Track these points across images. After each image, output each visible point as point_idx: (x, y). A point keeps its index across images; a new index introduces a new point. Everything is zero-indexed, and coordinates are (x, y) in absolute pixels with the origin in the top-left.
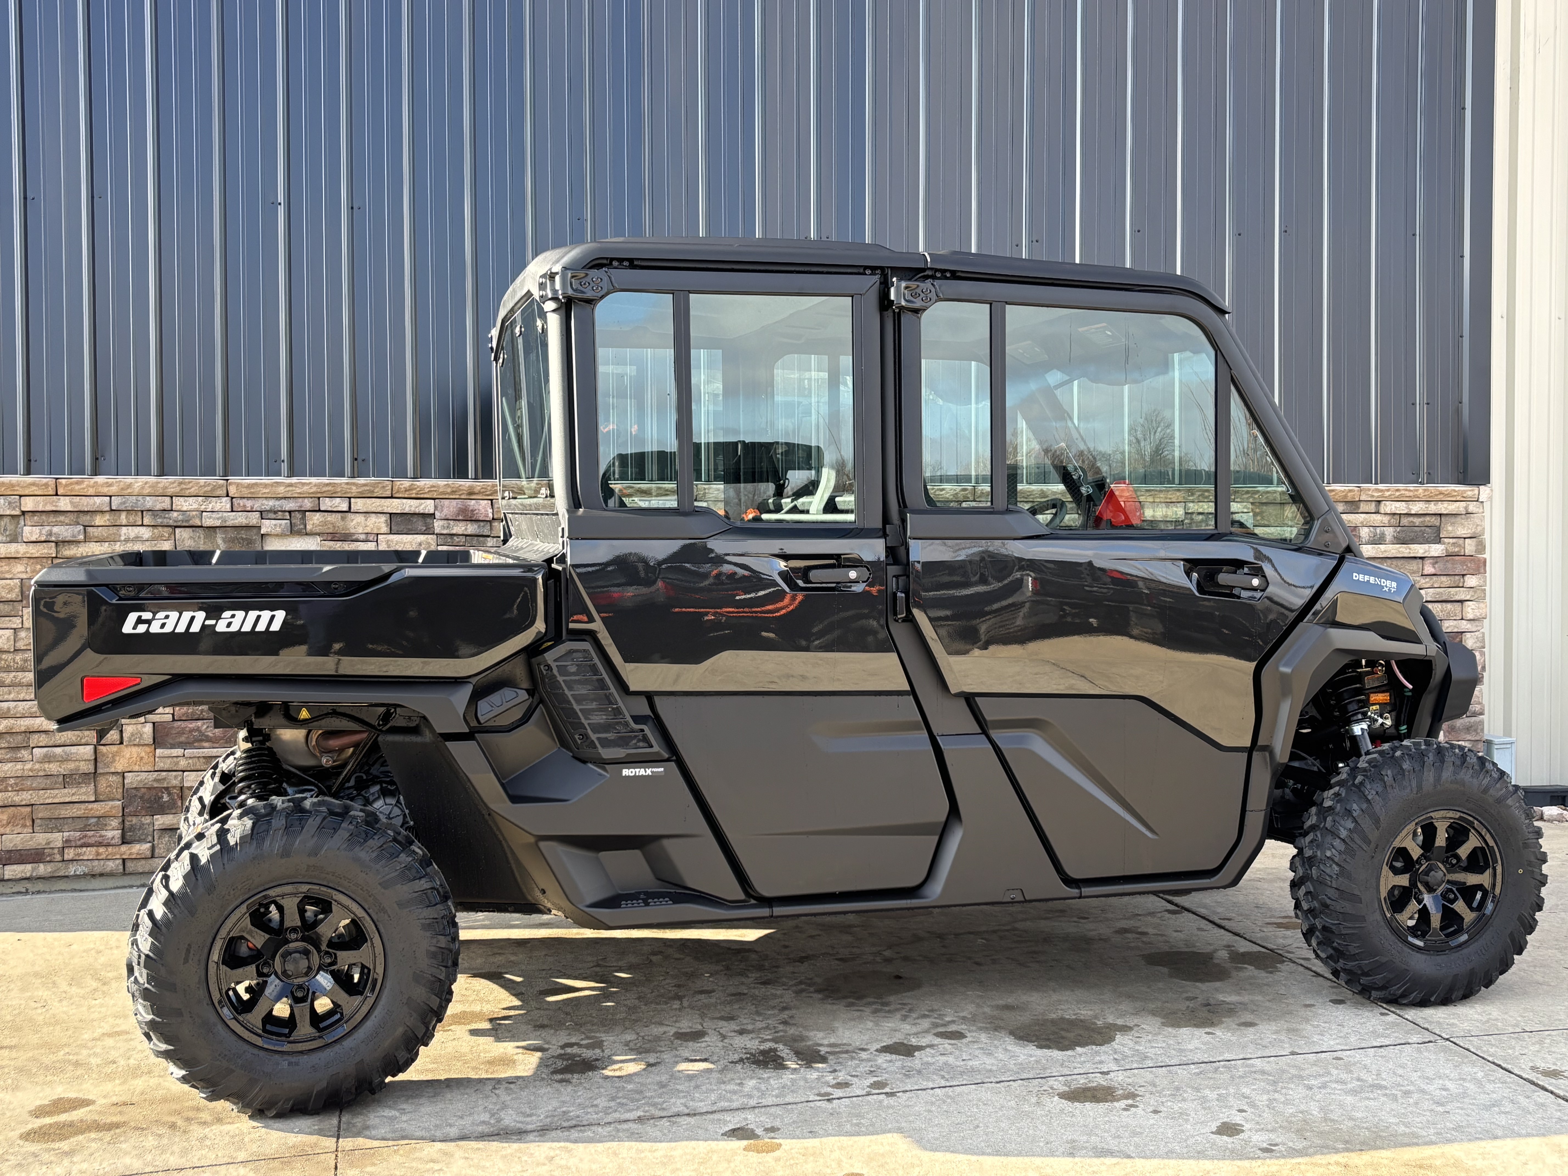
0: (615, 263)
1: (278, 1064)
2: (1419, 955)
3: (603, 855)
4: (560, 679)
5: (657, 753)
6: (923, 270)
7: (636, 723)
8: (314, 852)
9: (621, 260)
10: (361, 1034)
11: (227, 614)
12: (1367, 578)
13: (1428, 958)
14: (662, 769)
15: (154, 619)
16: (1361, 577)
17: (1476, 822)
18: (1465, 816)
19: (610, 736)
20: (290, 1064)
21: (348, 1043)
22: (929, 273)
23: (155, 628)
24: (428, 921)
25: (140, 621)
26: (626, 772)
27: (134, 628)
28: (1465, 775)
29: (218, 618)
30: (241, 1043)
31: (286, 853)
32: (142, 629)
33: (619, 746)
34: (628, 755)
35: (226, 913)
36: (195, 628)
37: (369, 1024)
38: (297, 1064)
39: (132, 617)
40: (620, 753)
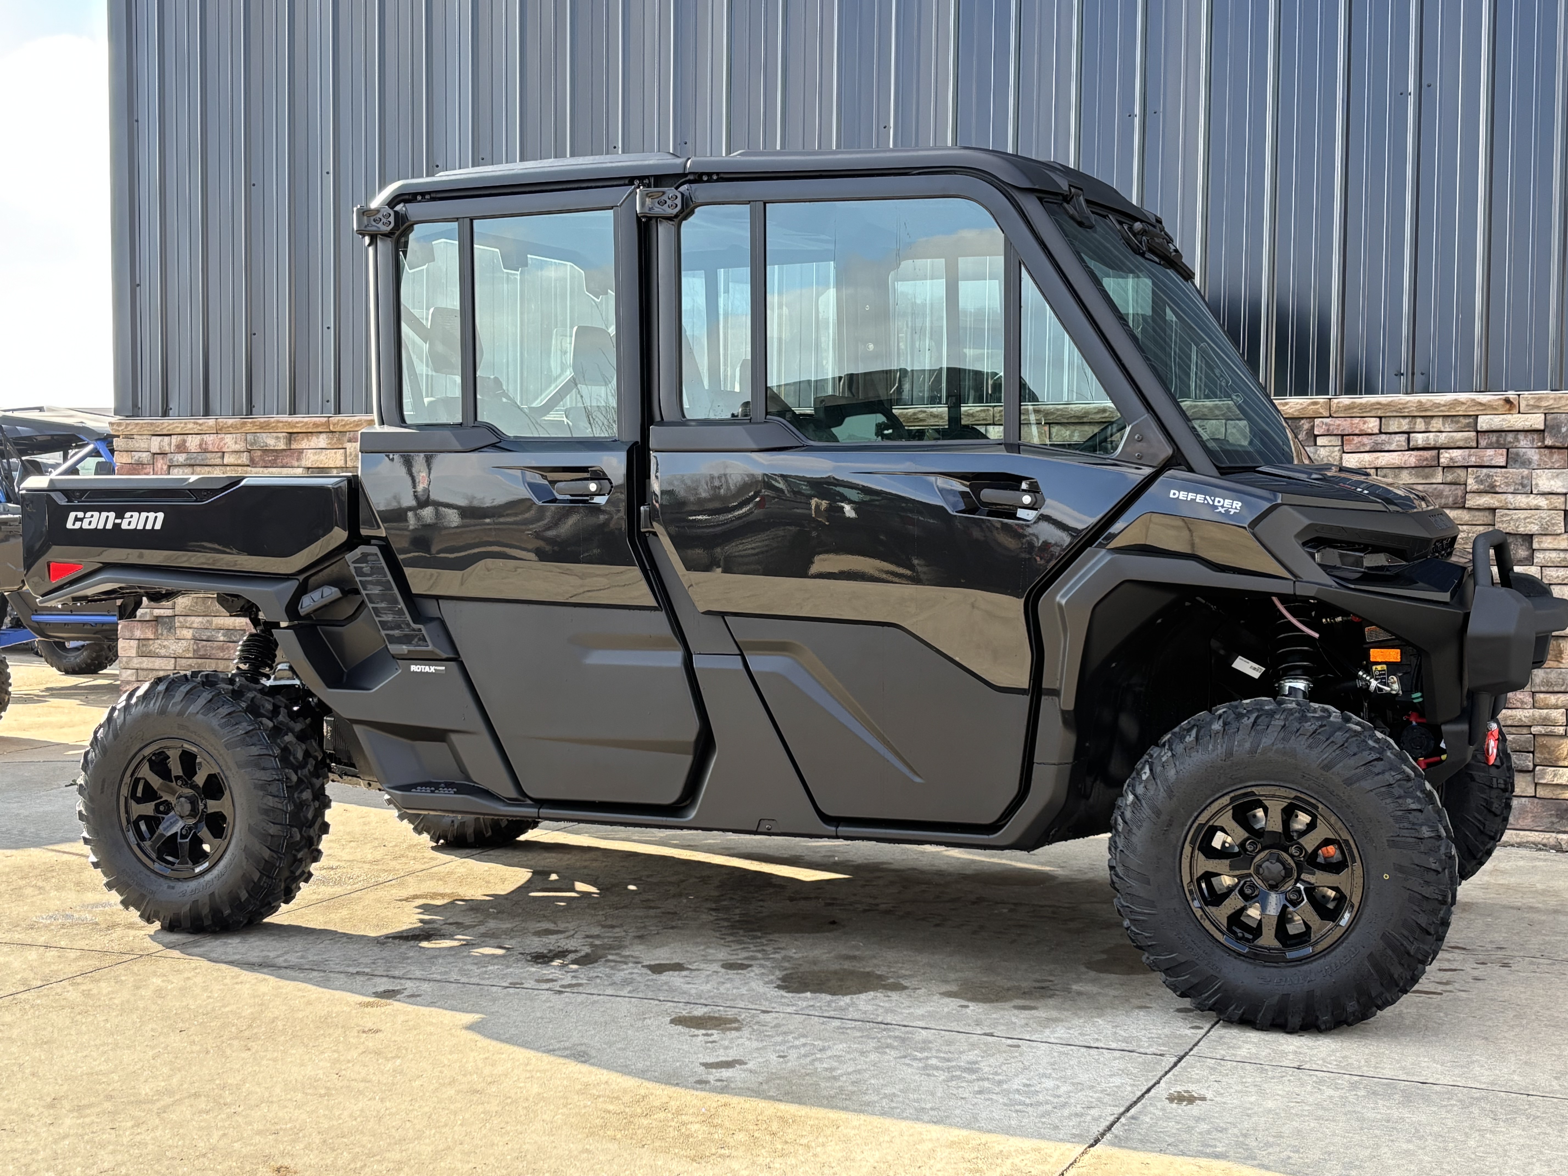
0: (419, 198)
1: (161, 885)
2: (1239, 962)
3: (419, 744)
4: (357, 579)
5: (432, 652)
6: (685, 175)
7: (414, 622)
8: (181, 714)
9: (423, 194)
10: (215, 872)
11: (128, 515)
12: (1191, 496)
13: (1251, 967)
14: (443, 668)
15: (84, 517)
16: (1182, 495)
17: (1320, 806)
18: (1303, 796)
19: (396, 633)
20: (169, 887)
21: (208, 877)
22: (691, 177)
23: (85, 526)
24: (260, 782)
25: (77, 519)
26: (414, 668)
27: (74, 524)
28: (1299, 745)
29: (122, 518)
30: (139, 864)
31: (163, 712)
32: (78, 525)
33: (404, 644)
34: (409, 651)
35: (129, 757)
36: (109, 526)
37: (222, 864)
38: (173, 888)
39: (72, 515)
40: (404, 649)
